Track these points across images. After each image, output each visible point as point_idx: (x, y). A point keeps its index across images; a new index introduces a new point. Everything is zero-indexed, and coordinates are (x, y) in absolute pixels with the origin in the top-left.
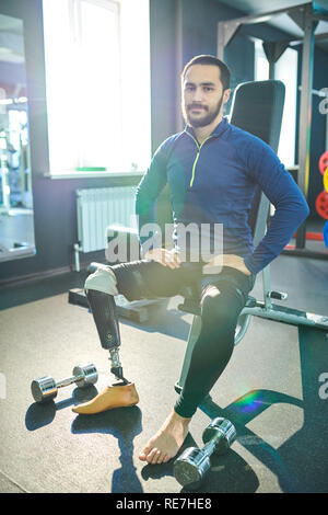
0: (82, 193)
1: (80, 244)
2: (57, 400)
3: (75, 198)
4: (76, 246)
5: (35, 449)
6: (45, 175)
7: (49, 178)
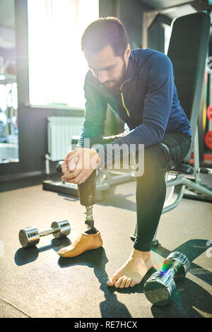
0: (52, 119)
1: (50, 155)
2: (39, 246)
3: (47, 122)
4: (47, 156)
5: (23, 279)
6: (27, 104)
7: (29, 107)
